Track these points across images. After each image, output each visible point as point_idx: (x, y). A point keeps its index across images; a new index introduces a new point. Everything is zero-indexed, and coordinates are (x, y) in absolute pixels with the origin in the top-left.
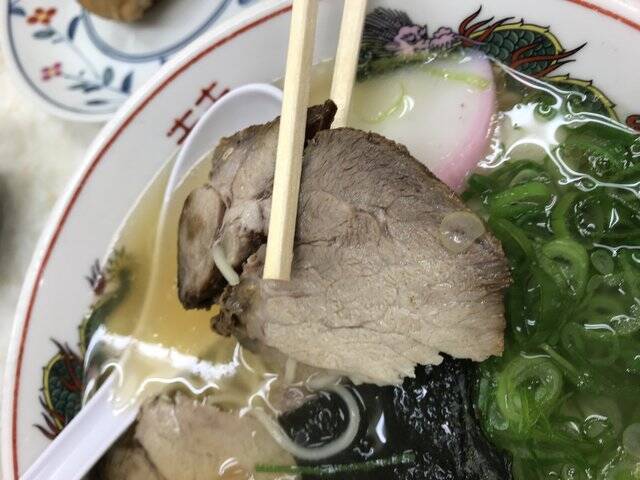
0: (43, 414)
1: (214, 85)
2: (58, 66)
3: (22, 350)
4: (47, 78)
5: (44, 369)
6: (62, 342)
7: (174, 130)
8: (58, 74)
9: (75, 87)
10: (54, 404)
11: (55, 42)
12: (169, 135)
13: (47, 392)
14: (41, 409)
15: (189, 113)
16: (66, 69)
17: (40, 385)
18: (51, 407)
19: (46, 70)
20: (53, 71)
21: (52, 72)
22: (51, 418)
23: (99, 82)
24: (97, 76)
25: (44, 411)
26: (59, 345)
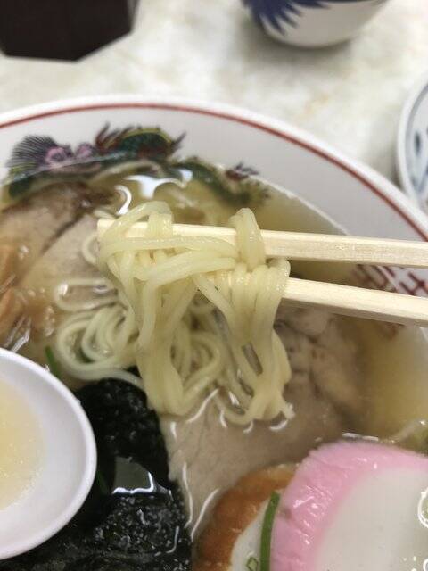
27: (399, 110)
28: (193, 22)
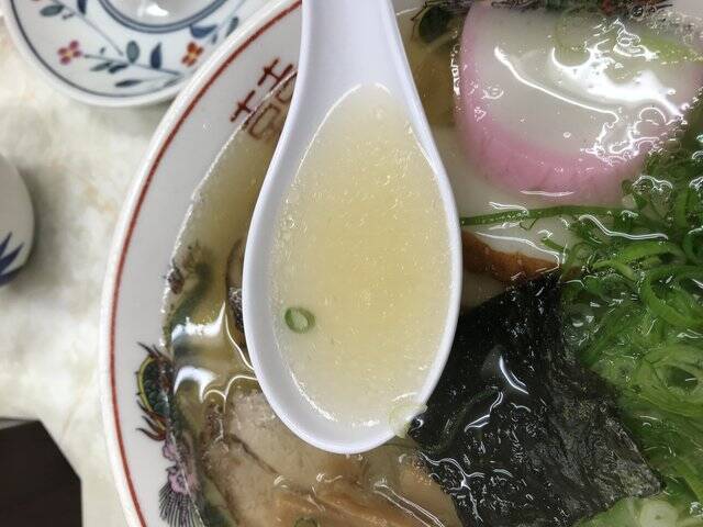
0: (143, 417)
1: (276, 62)
2: (74, 45)
3: (112, 357)
4: (65, 60)
5: (137, 373)
6: (149, 345)
7: (237, 114)
8: (77, 54)
9: (98, 68)
10: (152, 406)
11: (65, 17)
12: (233, 120)
13: (143, 396)
14: (142, 413)
15: (252, 94)
16: (83, 48)
17: (136, 390)
18: (150, 410)
19: (62, 51)
20: (71, 52)
21: (70, 54)
22: (152, 421)
23: (124, 59)
24: (121, 53)
25: (145, 414)
26: (147, 348)
27: (94, 109)
28: (19, 351)
